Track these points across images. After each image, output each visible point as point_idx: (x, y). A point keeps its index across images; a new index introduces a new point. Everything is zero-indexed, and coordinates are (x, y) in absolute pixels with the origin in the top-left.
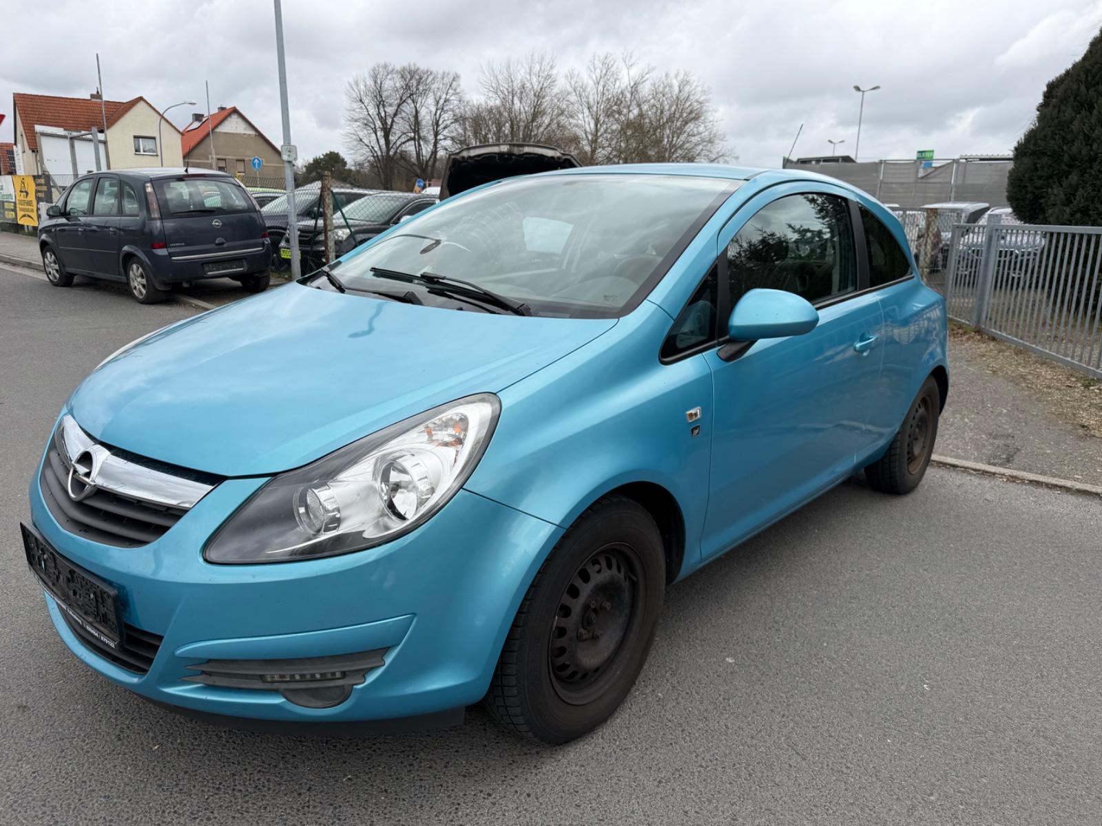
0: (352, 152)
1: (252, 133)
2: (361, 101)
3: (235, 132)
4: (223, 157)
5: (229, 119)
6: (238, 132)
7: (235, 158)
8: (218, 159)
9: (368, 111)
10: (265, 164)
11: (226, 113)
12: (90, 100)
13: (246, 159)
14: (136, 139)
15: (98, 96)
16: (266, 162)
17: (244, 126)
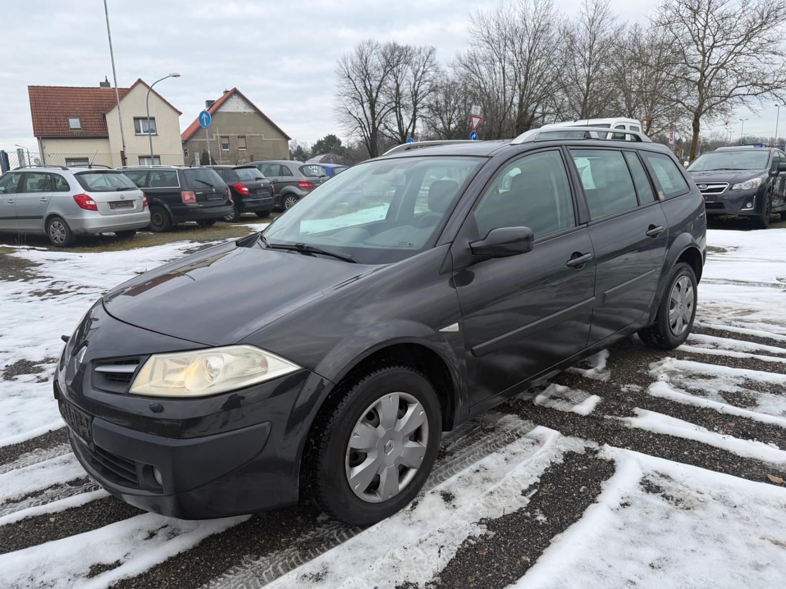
0: (342, 124)
1: (251, 111)
2: (349, 76)
3: (236, 111)
4: (226, 135)
5: (231, 100)
6: (239, 111)
7: (237, 135)
8: (222, 137)
9: (355, 86)
10: (264, 139)
11: (228, 94)
12: (99, 88)
13: (247, 135)
14: (137, 120)
15: (106, 84)
16: (265, 138)
17: (244, 105)
